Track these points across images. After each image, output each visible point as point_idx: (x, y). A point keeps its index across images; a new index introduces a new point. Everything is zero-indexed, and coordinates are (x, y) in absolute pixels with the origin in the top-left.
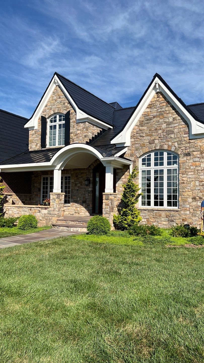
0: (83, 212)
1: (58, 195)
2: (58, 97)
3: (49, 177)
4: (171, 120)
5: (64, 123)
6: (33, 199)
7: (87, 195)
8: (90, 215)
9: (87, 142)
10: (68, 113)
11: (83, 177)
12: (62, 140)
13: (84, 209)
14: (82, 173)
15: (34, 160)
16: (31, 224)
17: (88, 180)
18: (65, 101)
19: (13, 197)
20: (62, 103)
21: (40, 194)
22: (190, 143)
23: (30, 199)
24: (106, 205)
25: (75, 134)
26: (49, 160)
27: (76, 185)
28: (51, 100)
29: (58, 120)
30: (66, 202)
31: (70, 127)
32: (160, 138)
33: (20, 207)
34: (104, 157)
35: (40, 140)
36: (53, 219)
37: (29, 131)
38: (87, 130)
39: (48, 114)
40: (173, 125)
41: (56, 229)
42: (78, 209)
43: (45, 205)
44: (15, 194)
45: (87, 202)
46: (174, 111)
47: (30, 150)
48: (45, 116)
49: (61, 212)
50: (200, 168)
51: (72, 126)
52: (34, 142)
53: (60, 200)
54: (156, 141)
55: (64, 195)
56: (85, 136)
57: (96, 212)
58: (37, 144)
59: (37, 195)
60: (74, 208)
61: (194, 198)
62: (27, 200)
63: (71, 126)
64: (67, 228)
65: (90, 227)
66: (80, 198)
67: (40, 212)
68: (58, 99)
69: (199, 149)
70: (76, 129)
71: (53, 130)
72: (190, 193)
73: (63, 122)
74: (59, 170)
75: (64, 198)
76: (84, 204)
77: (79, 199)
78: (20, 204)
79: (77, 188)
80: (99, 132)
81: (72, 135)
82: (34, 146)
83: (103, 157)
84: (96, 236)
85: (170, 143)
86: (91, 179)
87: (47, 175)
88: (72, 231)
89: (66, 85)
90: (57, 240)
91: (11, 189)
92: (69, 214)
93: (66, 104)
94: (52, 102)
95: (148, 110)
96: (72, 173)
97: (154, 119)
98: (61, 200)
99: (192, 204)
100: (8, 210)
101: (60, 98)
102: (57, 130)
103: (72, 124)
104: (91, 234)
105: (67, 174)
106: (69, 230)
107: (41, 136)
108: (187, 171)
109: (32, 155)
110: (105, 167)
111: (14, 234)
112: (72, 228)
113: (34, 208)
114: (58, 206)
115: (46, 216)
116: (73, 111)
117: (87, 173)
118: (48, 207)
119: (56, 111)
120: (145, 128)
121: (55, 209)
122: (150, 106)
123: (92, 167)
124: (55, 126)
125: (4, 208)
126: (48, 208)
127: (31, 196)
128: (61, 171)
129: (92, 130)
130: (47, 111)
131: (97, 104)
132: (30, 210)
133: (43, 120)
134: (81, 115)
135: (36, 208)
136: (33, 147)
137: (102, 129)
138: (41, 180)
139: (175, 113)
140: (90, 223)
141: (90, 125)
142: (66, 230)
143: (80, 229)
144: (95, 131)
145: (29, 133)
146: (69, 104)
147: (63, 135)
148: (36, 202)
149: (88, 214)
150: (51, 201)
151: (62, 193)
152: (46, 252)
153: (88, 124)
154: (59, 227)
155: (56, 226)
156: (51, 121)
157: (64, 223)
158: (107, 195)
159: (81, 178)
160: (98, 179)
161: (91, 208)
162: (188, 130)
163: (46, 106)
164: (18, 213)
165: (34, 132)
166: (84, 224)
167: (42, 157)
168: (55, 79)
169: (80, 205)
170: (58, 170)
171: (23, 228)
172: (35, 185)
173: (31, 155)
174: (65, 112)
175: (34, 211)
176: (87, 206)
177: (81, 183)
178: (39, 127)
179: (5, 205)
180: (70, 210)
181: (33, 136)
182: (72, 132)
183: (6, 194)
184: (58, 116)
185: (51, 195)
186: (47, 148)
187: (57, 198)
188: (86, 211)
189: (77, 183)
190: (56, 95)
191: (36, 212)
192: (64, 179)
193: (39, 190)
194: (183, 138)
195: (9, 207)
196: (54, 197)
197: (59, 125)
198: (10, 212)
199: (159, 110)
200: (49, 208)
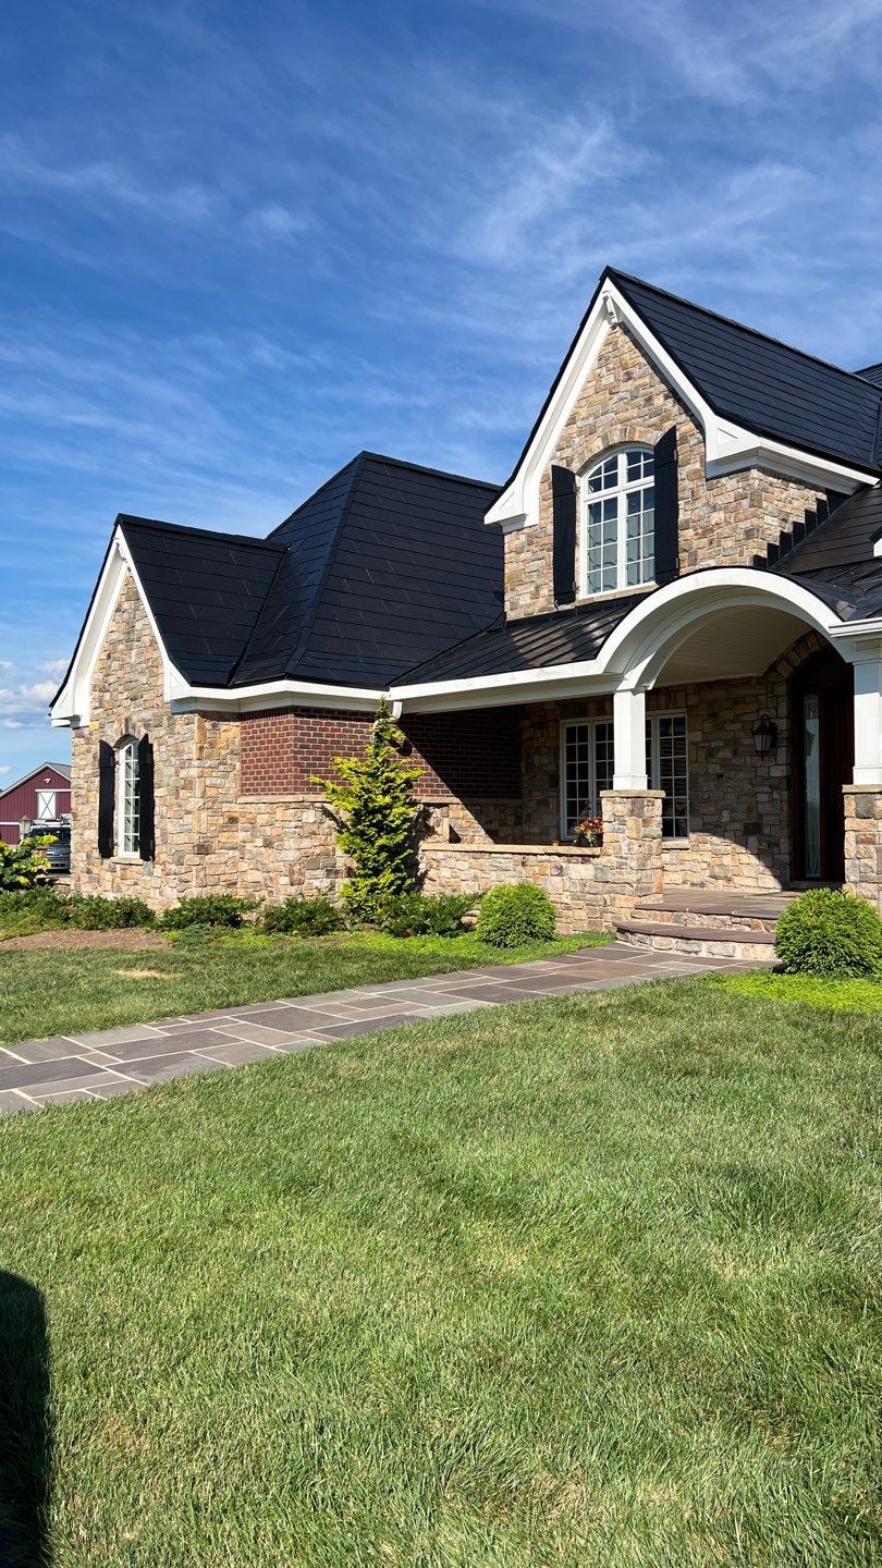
0: (751, 875)
1: (636, 799)
2: (622, 373)
3: (591, 723)
5: (653, 484)
6: (529, 816)
7: (762, 798)
8: (784, 889)
9: (757, 558)
10: (670, 440)
11: (745, 718)
12: (642, 560)
13: (753, 860)
14: (735, 703)
15: (528, 656)
16: (529, 924)
17: (769, 730)
18: (653, 389)
19: (451, 814)
20: (641, 401)
21: (558, 797)
23: (518, 821)
24: (863, 842)
25: (700, 531)
26: (589, 652)
27: (711, 753)
28: (592, 391)
29: (625, 472)
30: (670, 829)
31: (676, 500)
33: (481, 852)
34: (843, 621)
35: (552, 571)
36: (617, 901)
37: (503, 536)
38: (756, 502)
39: (583, 453)
41: (633, 943)
42: (727, 860)
43: (582, 842)
44: (457, 800)
45: (766, 830)
47: (511, 616)
48: (569, 464)
49: (649, 872)
51: (688, 494)
52: (527, 580)
53: (646, 823)
55: (660, 801)
56: (749, 534)
57: (808, 875)
58: (538, 588)
59: (544, 803)
60: (708, 857)
62: (506, 824)
63: (680, 495)
64: (683, 944)
65: (792, 940)
66: (733, 810)
67: (561, 871)
68: (622, 384)
70: (708, 504)
71: (602, 522)
73: (648, 482)
74: (634, 692)
75: (659, 811)
76: (752, 840)
77: (726, 816)
78: (479, 839)
79: (715, 769)
80: (814, 507)
81: (686, 536)
82: (525, 600)
83: (840, 623)
84: (821, 981)
86: (782, 725)
87: (587, 719)
88: (703, 954)
89: (656, 317)
90: (645, 993)
91: (443, 780)
92: (684, 882)
93: (659, 401)
94: (596, 398)
96: (693, 700)
98: (650, 822)
100: (435, 864)
101: (629, 377)
102: (618, 518)
103: (685, 485)
104: (793, 970)
105: (667, 708)
106: (689, 952)
107: (552, 553)
109: (518, 637)
110: (851, 666)
111: (466, 964)
112: (704, 945)
113: (535, 855)
114: (636, 847)
115: (586, 889)
116: (691, 425)
117: (763, 699)
118: (597, 850)
119: (616, 438)
121: (626, 859)
123: (785, 671)
124: (612, 504)
125: (419, 858)
126: (594, 856)
127: (520, 807)
128: (642, 696)
129: (780, 504)
130: (577, 440)
131: (799, 384)
132: (523, 864)
133: (562, 484)
134: (725, 438)
135: (546, 857)
136: (521, 603)
137: (828, 492)
138: (557, 737)
140: (791, 921)
141: (771, 479)
142: (679, 953)
143: (739, 947)
144: (795, 503)
145: (506, 546)
146: (671, 400)
147: (646, 537)
148: (541, 833)
149: (770, 883)
150: (605, 826)
151: (653, 793)
152: (605, 1043)
153: (762, 476)
154: (647, 939)
155: (632, 933)
156: (595, 485)
157: (666, 920)
158: (867, 794)
159: (733, 722)
160: (812, 726)
161: (786, 858)
163: (572, 421)
164: (475, 878)
165: (523, 538)
166: (758, 926)
167: (559, 642)
168: (605, 299)
169: (734, 845)
170: (631, 690)
171: (498, 939)
172: (537, 760)
173: (516, 639)
174: (654, 437)
175: (537, 869)
176: (764, 846)
177: (735, 746)
178: (545, 515)
179: (423, 845)
180: (687, 866)
181: (522, 556)
182: (687, 521)
183: (426, 799)
184: (622, 459)
185: (603, 801)
186: (579, 602)
187: (632, 813)
188: (762, 868)
189: (713, 745)
190: (611, 366)
191: (548, 872)
192: (656, 730)
193: (554, 781)
195: (440, 855)
196: (619, 807)
197: (629, 496)
198: (446, 873)
200: (598, 857)
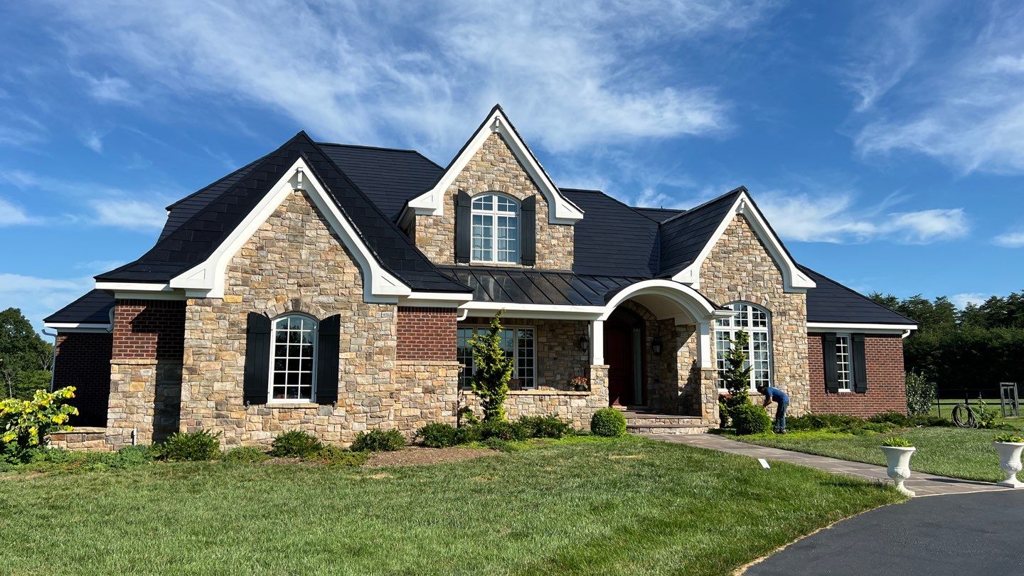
4: (759, 260)
5: (516, 216)
10: (530, 201)
22: (784, 297)
25: (546, 246)
29: (497, 206)
31: (534, 228)
32: (744, 283)
35: (452, 243)
37: (417, 215)
39: (474, 188)
40: (762, 268)
46: (762, 248)
48: (466, 190)
50: (797, 335)
51: (540, 228)
52: (434, 244)
54: (740, 289)
58: (441, 251)
61: (793, 377)
63: (536, 227)
67: (566, 403)
68: (499, 163)
69: (796, 308)
70: (549, 234)
71: (483, 226)
72: (787, 369)
73: (512, 214)
79: (553, 355)
83: (714, 310)
85: (759, 295)
93: (522, 179)
95: (725, 237)
97: (736, 254)
99: (790, 385)
101: (504, 161)
102: (493, 227)
103: (539, 223)
107: (452, 234)
108: (782, 336)
113: (549, 395)
120: (721, 264)
121: (604, 397)
122: (729, 232)
126: (586, 396)
134: (565, 210)
135: (557, 396)
139: (764, 251)
145: (417, 221)
150: (592, 381)
156: (477, 206)
158: (710, 371)
162: (781, 279)
165: (431, 221)
174: (522, 197)
177: (563, 346)
178: (448, 213)
182: (540, 240)
184: (495, 199)
186: (471, 263)
191: (557, 404)
194: (775, 290)
196: (600, 373)
197: (499, 218)
199: (742, 242)
200: (589, 396)
